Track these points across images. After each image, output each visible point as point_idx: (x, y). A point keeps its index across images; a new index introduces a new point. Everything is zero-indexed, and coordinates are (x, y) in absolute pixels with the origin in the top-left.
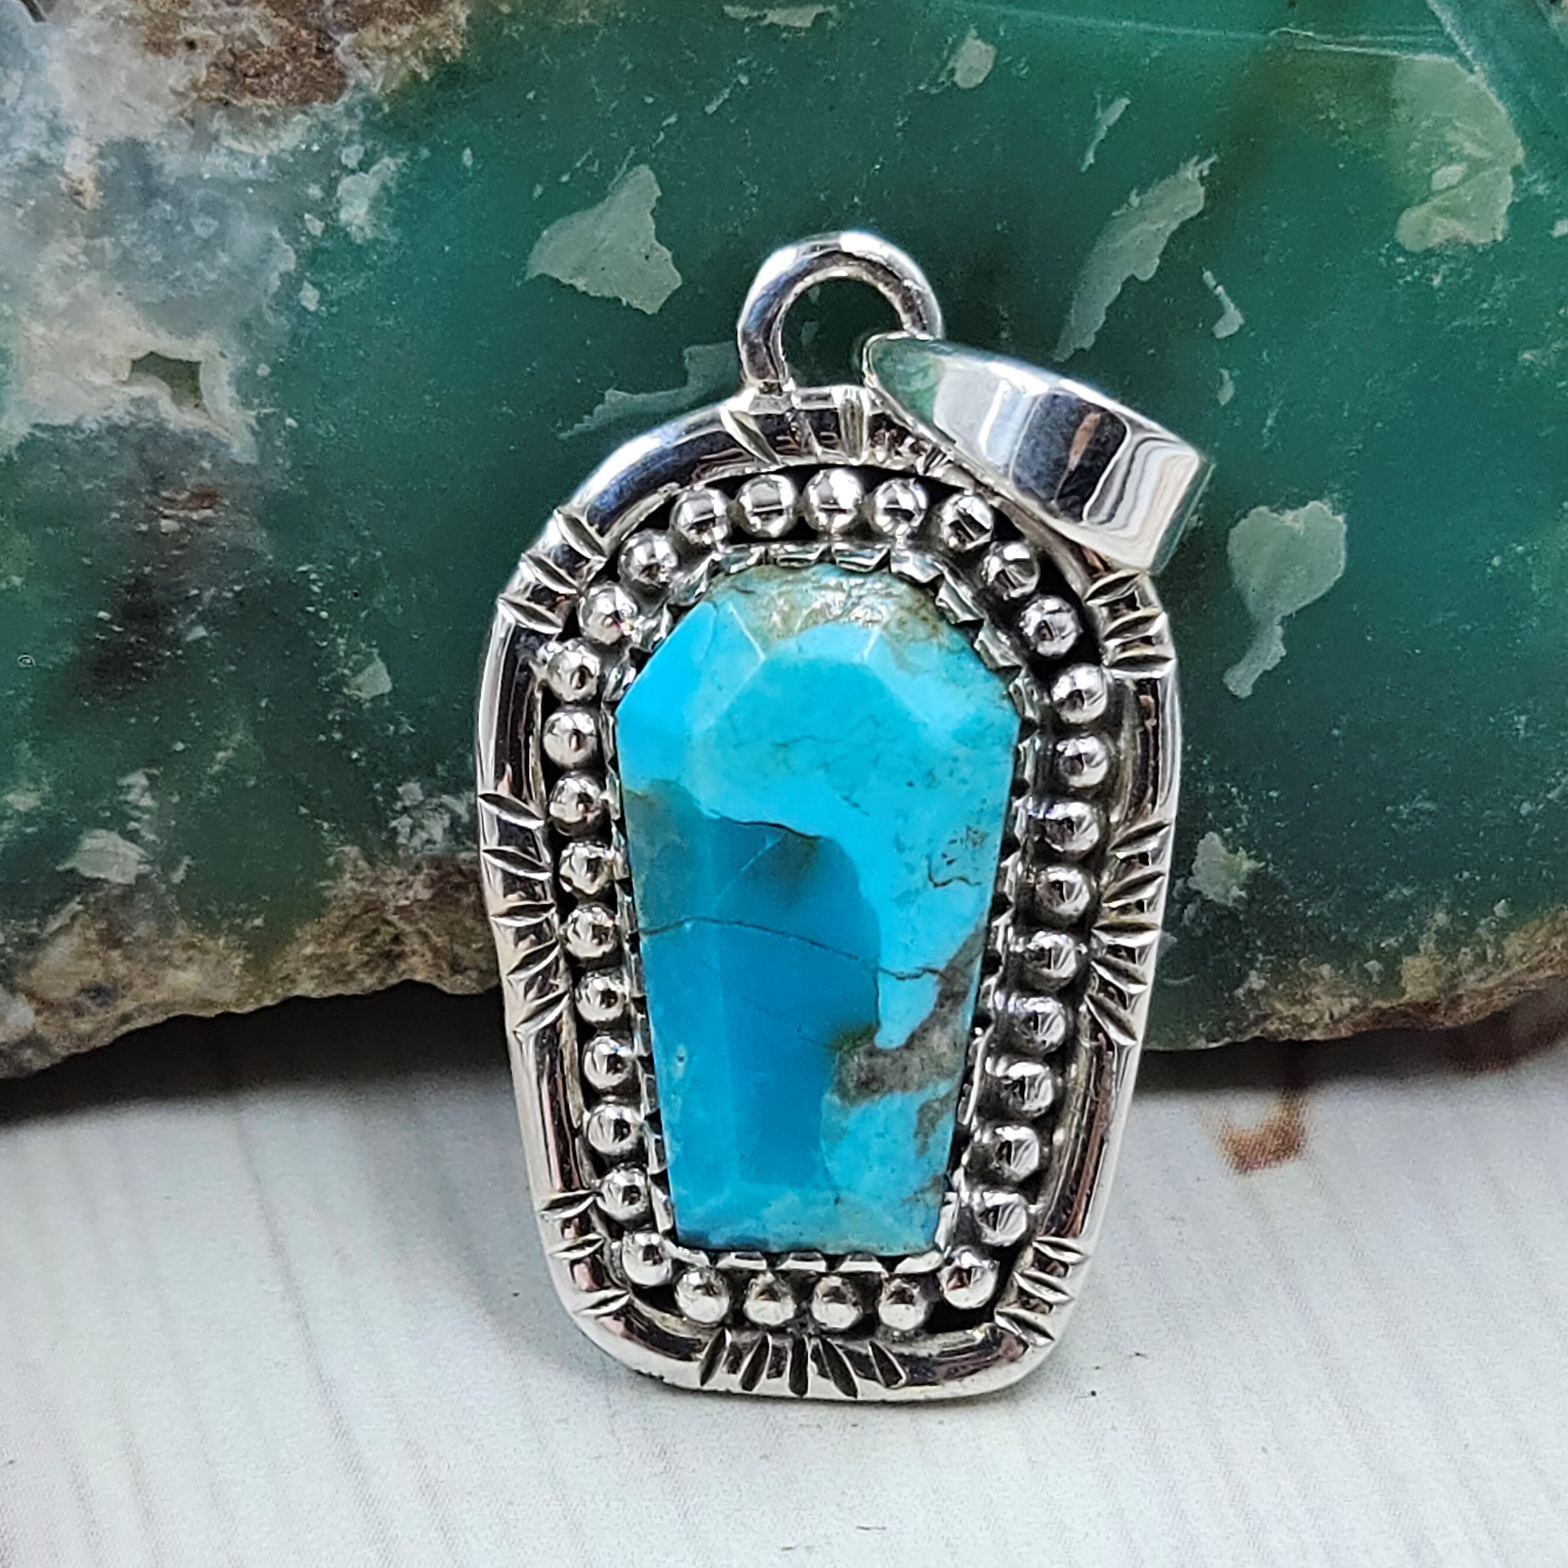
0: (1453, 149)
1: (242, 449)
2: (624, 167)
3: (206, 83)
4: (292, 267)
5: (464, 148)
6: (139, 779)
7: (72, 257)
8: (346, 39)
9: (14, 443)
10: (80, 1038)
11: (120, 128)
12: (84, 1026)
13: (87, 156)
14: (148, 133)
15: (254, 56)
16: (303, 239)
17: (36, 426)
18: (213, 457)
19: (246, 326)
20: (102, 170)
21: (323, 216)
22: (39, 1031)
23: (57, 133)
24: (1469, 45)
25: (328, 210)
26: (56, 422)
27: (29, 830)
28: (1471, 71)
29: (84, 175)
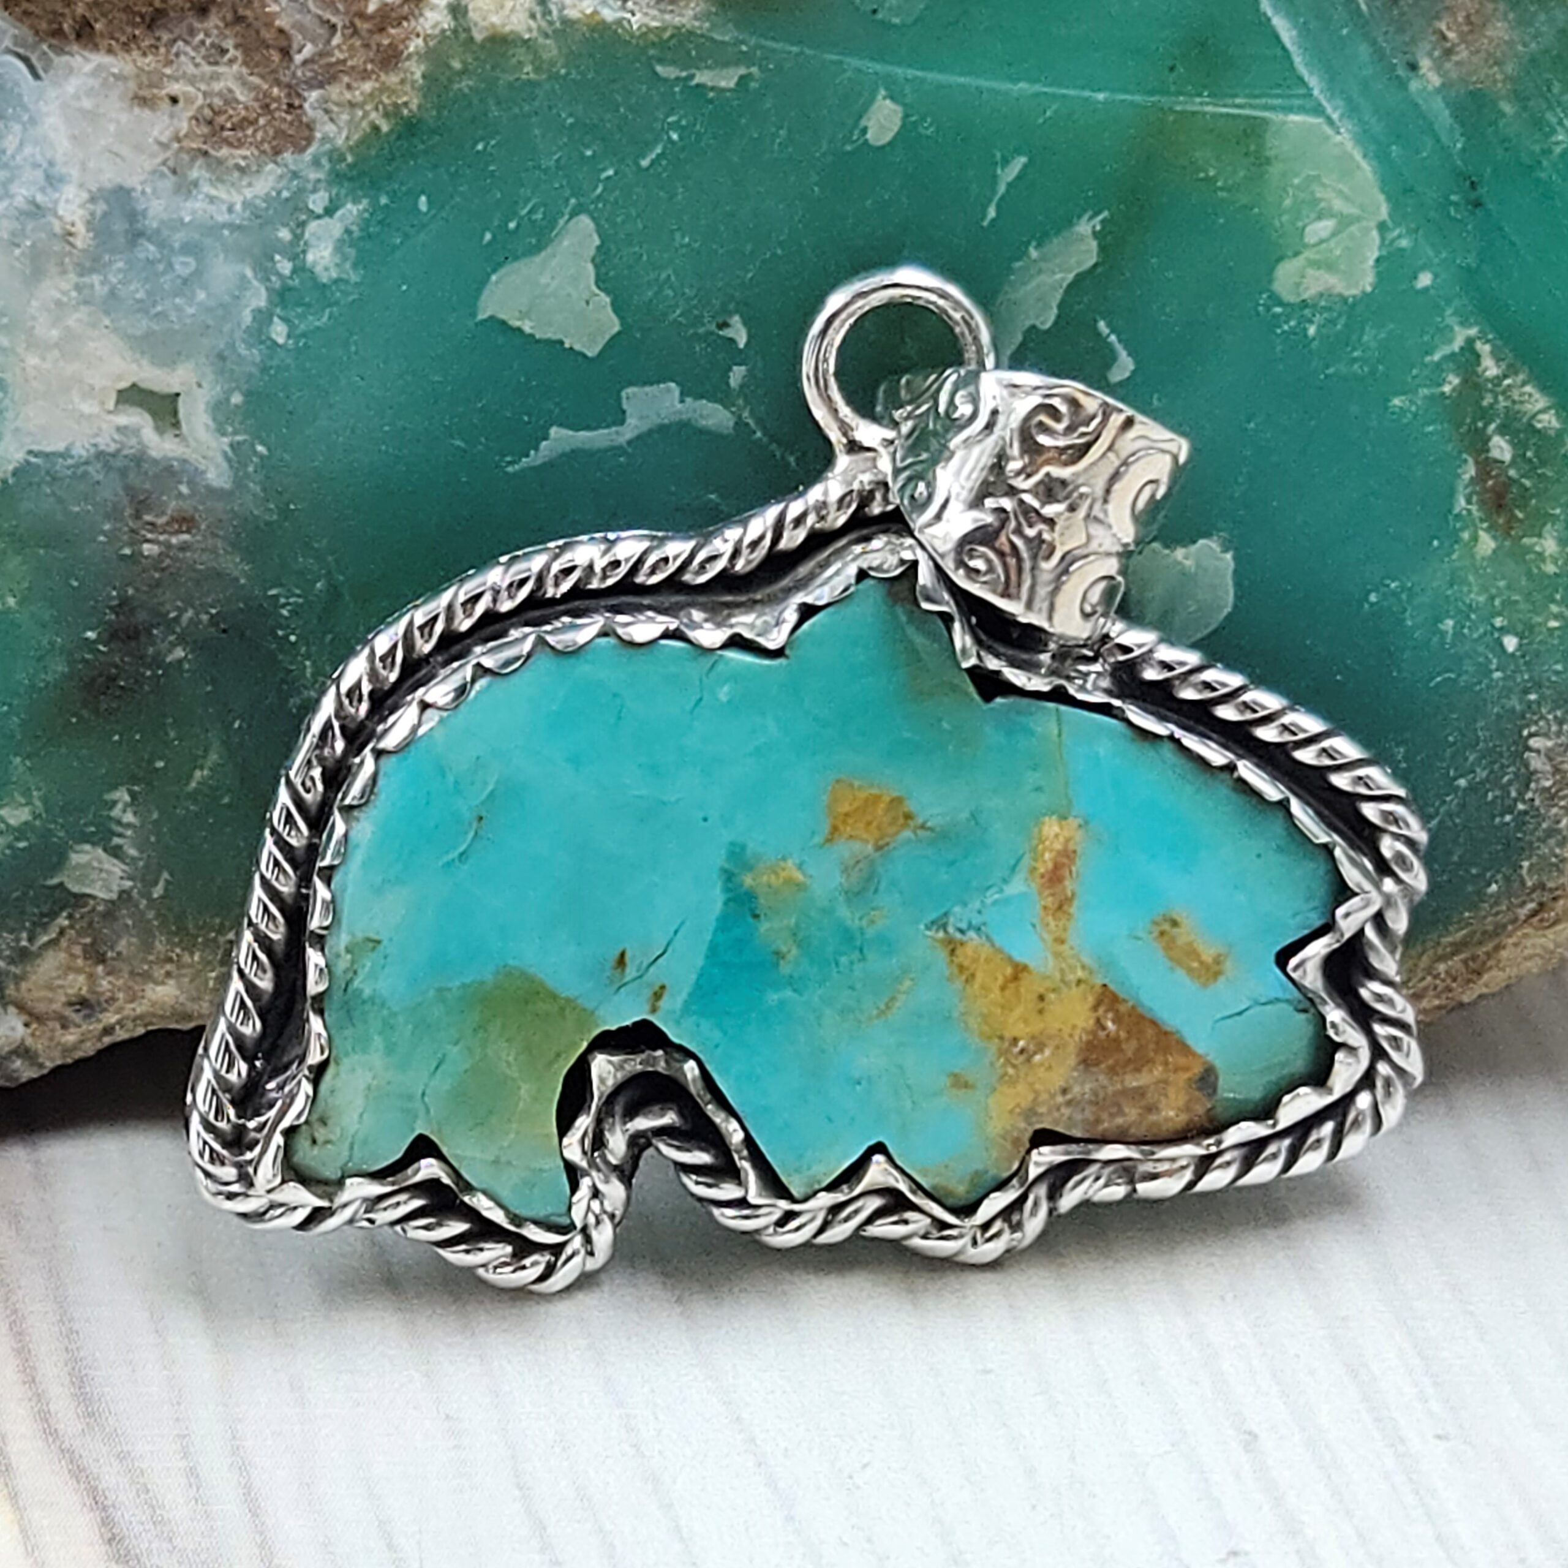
0: (1323, 205)
1: (217, 475)
2: (566, 217)
3: (186, 136)
4: (263, 304)
5: (418, 196)
6: (122, 795)
7: (64, 293)
8: (314, 95)
9: (11, 468)
10: (67, 1050)
11: (109, 176)
12: (70, 1038)
13: (78, 201)
14: (132, 181)
15: (231, 112)
16: (274, 278)
17: (30, 452)
18: (190, 483)
19: (221, 357)
20: (92, 214)
21: (293, 258)
22: (29, 1041)
23: (53, 181)
24: (1335, 109)
25: (296, 251)
26: (48, 449)
27: (22, 844)
28: (1338, 133)
29: (76, 218)
